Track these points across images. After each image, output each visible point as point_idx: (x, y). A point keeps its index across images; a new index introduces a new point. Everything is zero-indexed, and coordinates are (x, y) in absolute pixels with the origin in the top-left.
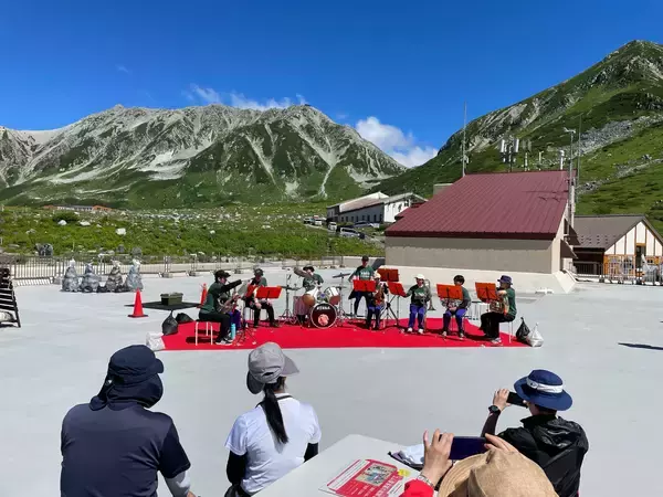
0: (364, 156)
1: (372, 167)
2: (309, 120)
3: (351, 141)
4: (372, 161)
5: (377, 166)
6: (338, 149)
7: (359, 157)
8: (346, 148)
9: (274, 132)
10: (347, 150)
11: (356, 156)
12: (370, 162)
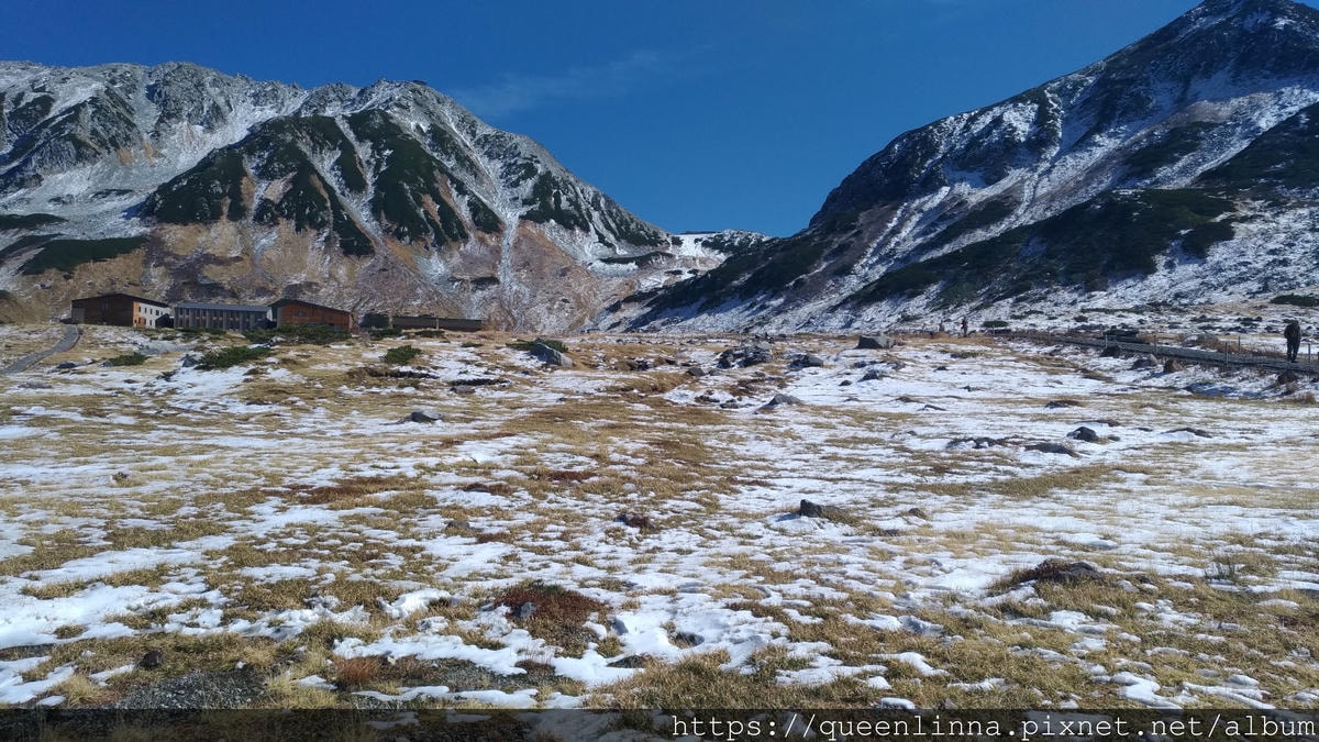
0: (574, 203)
1: (600, 228)
3: (540, 169)
4: (596, 215)
5: (608, 227)
6: (516, 184)
7: (564, 204)
8: (530, 183)
9: (360, 139)
10: (535, 187)
11: (558, 201)
12: (590, 216)
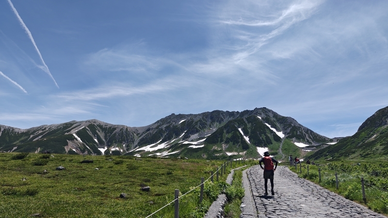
0: (301, 132)
1: (308, 139)
2: (266, 115)
3: (292, 125)
4: (307, 135)
5: (310, 138)
6: (286, 129)
8: (290, 129)
9: (249, 122)
10: (291, 129)
11: (297, 133)
12: (305, 136)
